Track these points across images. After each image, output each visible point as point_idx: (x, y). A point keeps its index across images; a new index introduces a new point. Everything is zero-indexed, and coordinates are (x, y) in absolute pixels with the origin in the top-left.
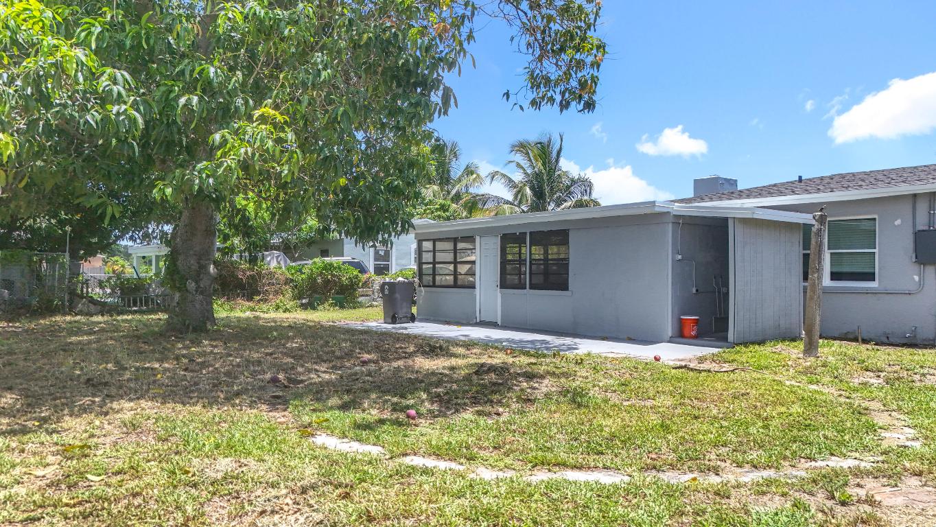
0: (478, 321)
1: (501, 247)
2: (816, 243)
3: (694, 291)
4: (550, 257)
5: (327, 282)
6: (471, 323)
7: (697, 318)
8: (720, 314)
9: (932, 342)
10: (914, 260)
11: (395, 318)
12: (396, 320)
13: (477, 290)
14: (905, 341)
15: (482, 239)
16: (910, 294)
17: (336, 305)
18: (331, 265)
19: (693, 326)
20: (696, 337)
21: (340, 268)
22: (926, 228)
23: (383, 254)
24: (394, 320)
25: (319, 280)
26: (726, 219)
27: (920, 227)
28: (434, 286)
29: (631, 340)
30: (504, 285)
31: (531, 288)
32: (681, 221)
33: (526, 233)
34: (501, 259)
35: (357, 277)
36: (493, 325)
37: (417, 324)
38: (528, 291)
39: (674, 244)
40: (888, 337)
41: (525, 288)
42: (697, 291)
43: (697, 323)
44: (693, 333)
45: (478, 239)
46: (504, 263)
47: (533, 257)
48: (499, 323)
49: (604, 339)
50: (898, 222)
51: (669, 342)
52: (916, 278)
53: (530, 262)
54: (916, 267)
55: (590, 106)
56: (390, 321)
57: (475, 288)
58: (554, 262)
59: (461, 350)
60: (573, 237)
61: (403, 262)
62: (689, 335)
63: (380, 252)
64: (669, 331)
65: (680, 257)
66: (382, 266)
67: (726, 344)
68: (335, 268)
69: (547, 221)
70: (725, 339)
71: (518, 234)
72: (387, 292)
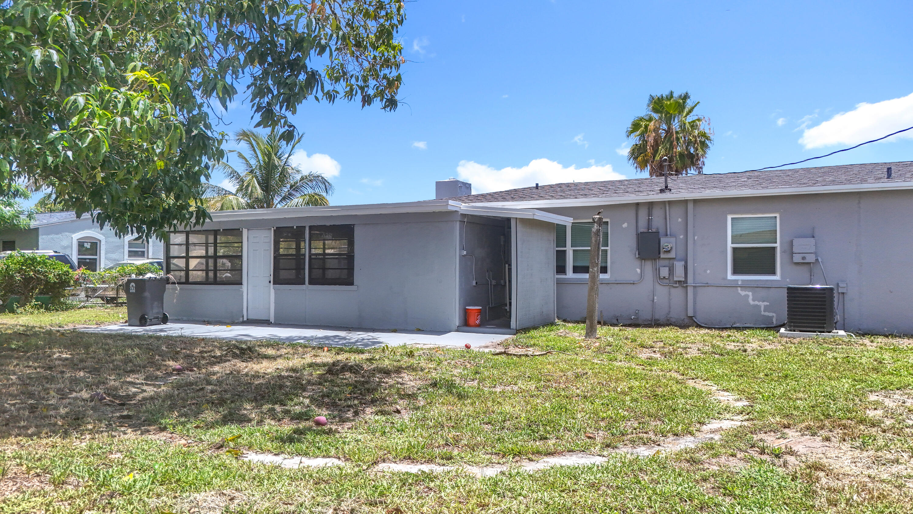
0: (245, 319)
1: (274, 240)
2: (596, 241)
3: (474, 284)
4: (328, 251)
5: (27, 280)
6: (236, 321)
7: (481, 308)
8: (492, 304)
9: (649, 322)
10: (637, 256)
11: (146, 319)
12: (146, 322)
13: (244, 287)
14: (629, 322)
15: (250, 232)
16: (634, 284)
17: (41, 307)
18: (33, 259)
19: (478, 316)
20: (479, 326)
21: (44, 263)
22: (645, 230)
23: (89, 247)
24: (143, 322)
25: (18, 277)
26: (509, 220)
27: (642, 230)
28: (187, 282)
29: (420, 331)
30: (277, 280)
31: (310, 283)
32: (466, 220)
33: (305, 227)
34: (274, 253)
35: (66, 273)
36: (265, 323)
37: (169, 325)
38: (307, 286)
39: (461, 241)
40: (617, 320)
41: (304, 283)
42: (476, 283)
43: (480, 312)
44: (478, 322)
45: (245, 232)
46: (277, 258)
47: (313, 251)
48: (272, 320)
49: (395, 331)
50: (625, 225)
51: (457, 331)
52: (639, 271)
53: (310, 257)
54: (638, 263)
55: (392, 103)
56: (138, 323)
57: (241, 284)
58: (337, 257)
59: (270, 352)
60: (358, 233)
61: (114, 256)
62: (473, 324)
63: (86, 245)
64: (457, 321)
65: (465, 253)
66: (88, 261)
67: (509, 330)
68: (39, 263)
69: (330, 215)
70: (508, 326)
71: (295, 227)
72: (133, 290)
